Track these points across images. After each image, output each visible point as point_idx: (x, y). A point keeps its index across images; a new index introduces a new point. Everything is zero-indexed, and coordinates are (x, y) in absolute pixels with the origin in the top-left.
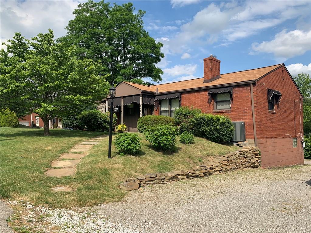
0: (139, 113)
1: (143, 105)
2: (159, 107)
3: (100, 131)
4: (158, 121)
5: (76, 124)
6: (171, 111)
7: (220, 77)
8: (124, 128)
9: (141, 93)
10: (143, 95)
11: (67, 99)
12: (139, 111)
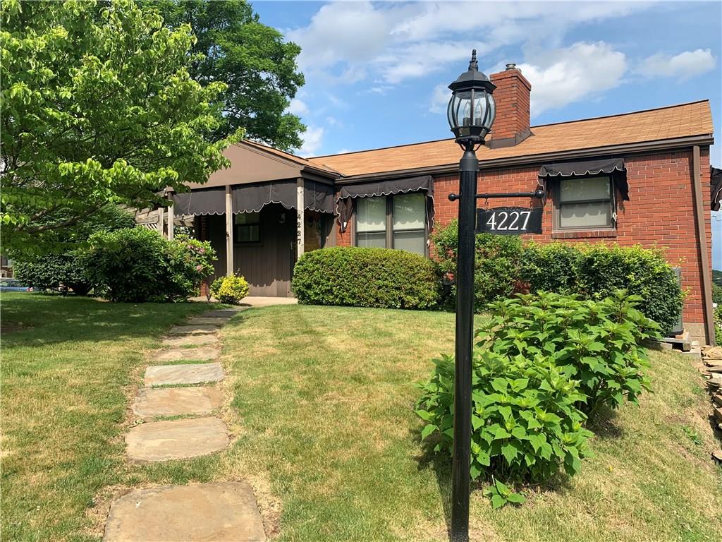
0: (295, 240)
1: (306, 212)
2: (352, 220)
3: (161, 302)
4: (376, 265)
5: (67, 276)
6: (393, 232)
7: (532, 134)
8: (241, 288)
9: (300, 176)
10: (305, 180)
11: (69, 177)
12: (295, 234)
